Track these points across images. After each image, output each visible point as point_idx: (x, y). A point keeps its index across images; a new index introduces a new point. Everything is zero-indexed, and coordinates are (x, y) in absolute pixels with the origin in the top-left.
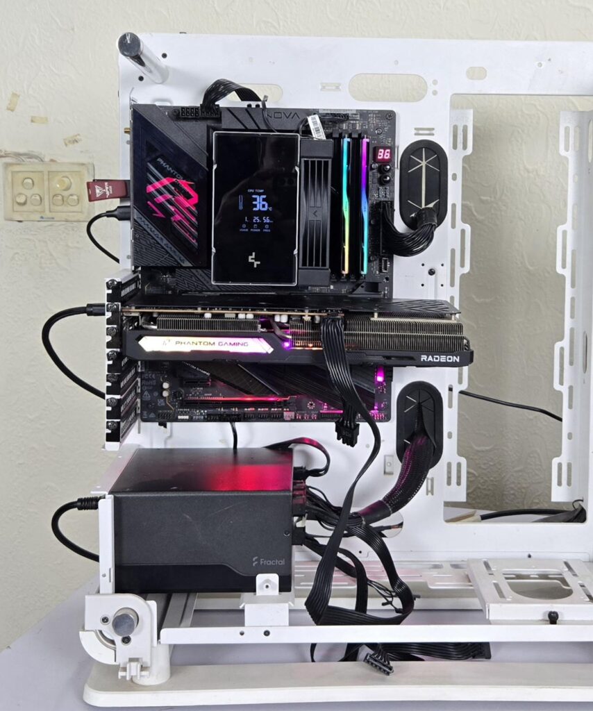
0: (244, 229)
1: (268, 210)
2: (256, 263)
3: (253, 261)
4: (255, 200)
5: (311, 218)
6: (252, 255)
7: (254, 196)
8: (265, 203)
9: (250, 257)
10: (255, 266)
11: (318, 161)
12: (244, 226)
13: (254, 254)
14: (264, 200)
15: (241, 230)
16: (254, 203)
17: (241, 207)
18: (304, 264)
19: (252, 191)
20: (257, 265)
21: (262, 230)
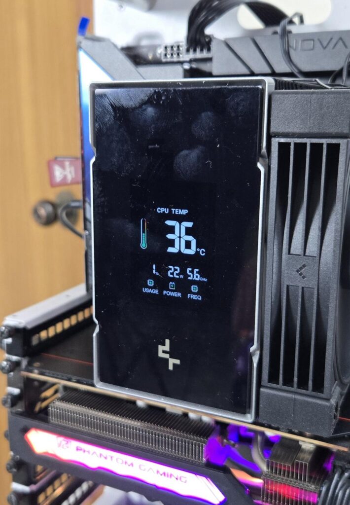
0: (150, 288)
1: (197, 253)
2: (173, 362)
3: (167, 356)
4: (172, 230)
5: (290, 278)
6: (164, 344)
7: (169, 223)
8: (190, 238)
9: (161, 348)
10: (171, 367)
11: (313, 145)
12: (150, 283)
13: (167, 342)
14: (188, 231)
15: (146, 290)
16: (170, 236)
17: (143, 245)
18: (273, 378)
19: (167, 211)
20: (174, 365)
21: (184, 295)
